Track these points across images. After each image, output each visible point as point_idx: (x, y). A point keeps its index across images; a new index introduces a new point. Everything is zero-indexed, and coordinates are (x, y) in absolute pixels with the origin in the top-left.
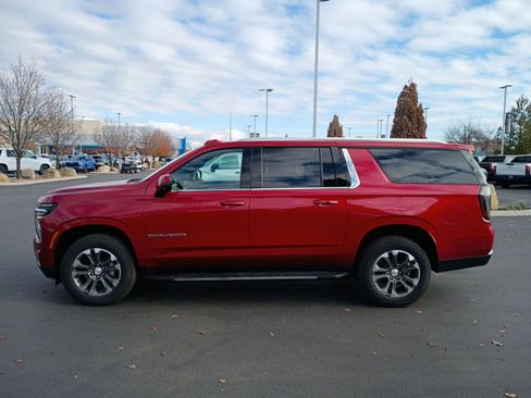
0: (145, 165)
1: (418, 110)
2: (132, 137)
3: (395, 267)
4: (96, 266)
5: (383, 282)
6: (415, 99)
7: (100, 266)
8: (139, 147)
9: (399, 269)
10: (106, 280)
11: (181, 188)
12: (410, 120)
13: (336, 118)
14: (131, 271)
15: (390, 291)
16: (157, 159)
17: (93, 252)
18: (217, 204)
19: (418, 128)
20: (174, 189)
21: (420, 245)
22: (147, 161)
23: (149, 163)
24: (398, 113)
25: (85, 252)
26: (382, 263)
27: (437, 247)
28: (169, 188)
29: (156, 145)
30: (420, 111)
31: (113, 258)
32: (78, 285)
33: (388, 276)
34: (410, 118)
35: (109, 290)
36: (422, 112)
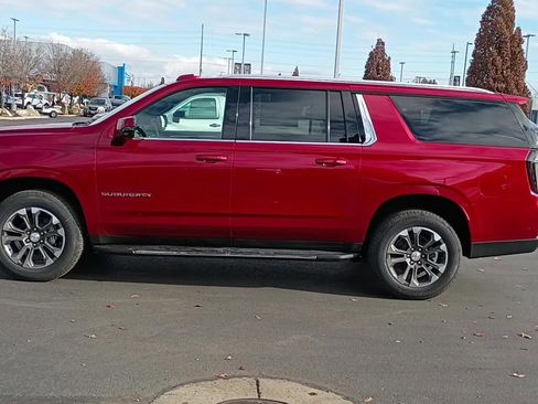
0: (57, 109)
1: (513, 38)
2: (37, 61)
3: (416, 249)
4: (31, 231)
5: (400, 268)
6: (510, 19)
7: (38, 231)
8: (47, 76)
9: (422, 252)
10: (45, 248)
11: (145, 136)
12: (499, 53)
13: (380, 43)
14: (78, 238)
15: (409, 280)
16: (76, 99)
17: (29, 213)
18: (191, 158)
19: (512, 68)
20: (137, 136)
21: (448, 222)
22: (59, 102)
23: (63, 105)
24: (482, 41)
25: (19, 212)
26: (401, 243)
27: (470, 224)
28: (131, 134)
29: (75, 75)
30: (517, 39)
31: (55, 220)
32: (10, 254)
33: (408, 260)
34: (499, 49)
35: (50, 261)
36: (521, 41)
